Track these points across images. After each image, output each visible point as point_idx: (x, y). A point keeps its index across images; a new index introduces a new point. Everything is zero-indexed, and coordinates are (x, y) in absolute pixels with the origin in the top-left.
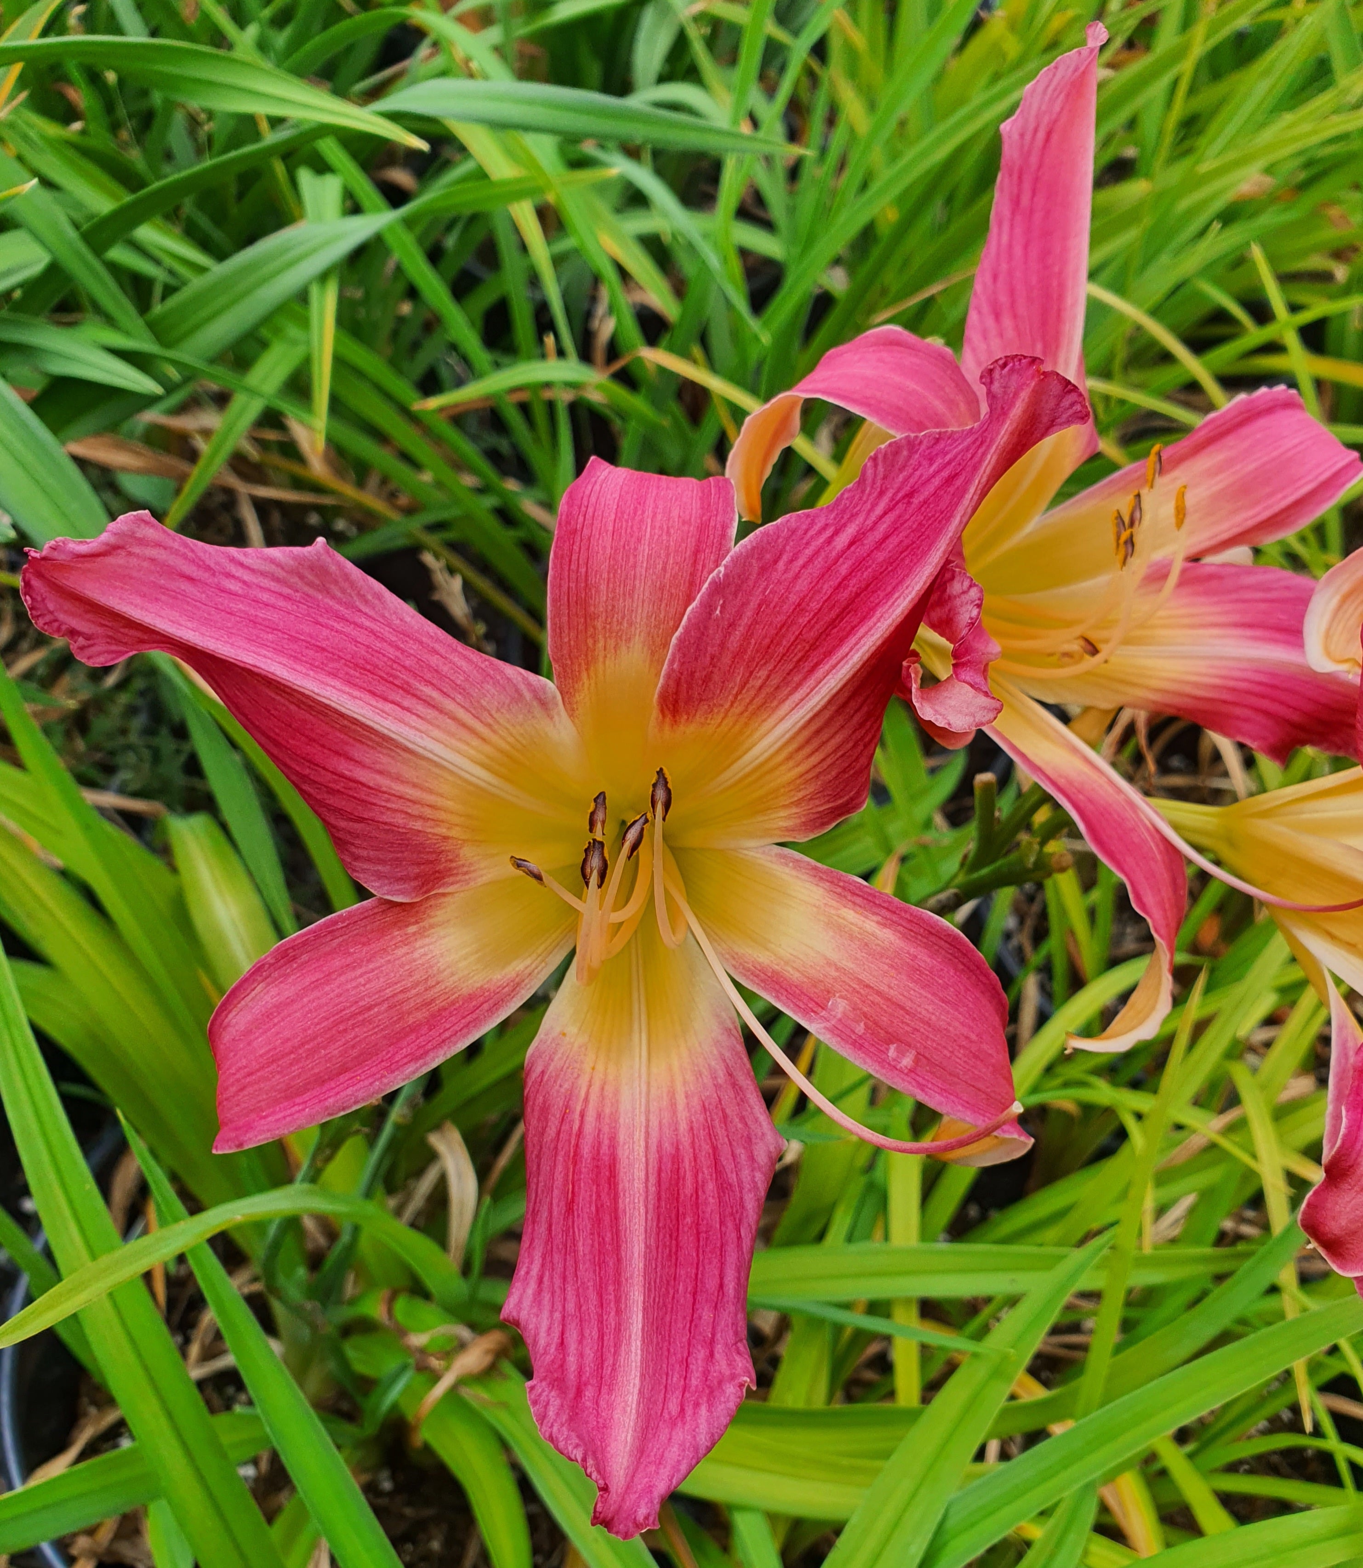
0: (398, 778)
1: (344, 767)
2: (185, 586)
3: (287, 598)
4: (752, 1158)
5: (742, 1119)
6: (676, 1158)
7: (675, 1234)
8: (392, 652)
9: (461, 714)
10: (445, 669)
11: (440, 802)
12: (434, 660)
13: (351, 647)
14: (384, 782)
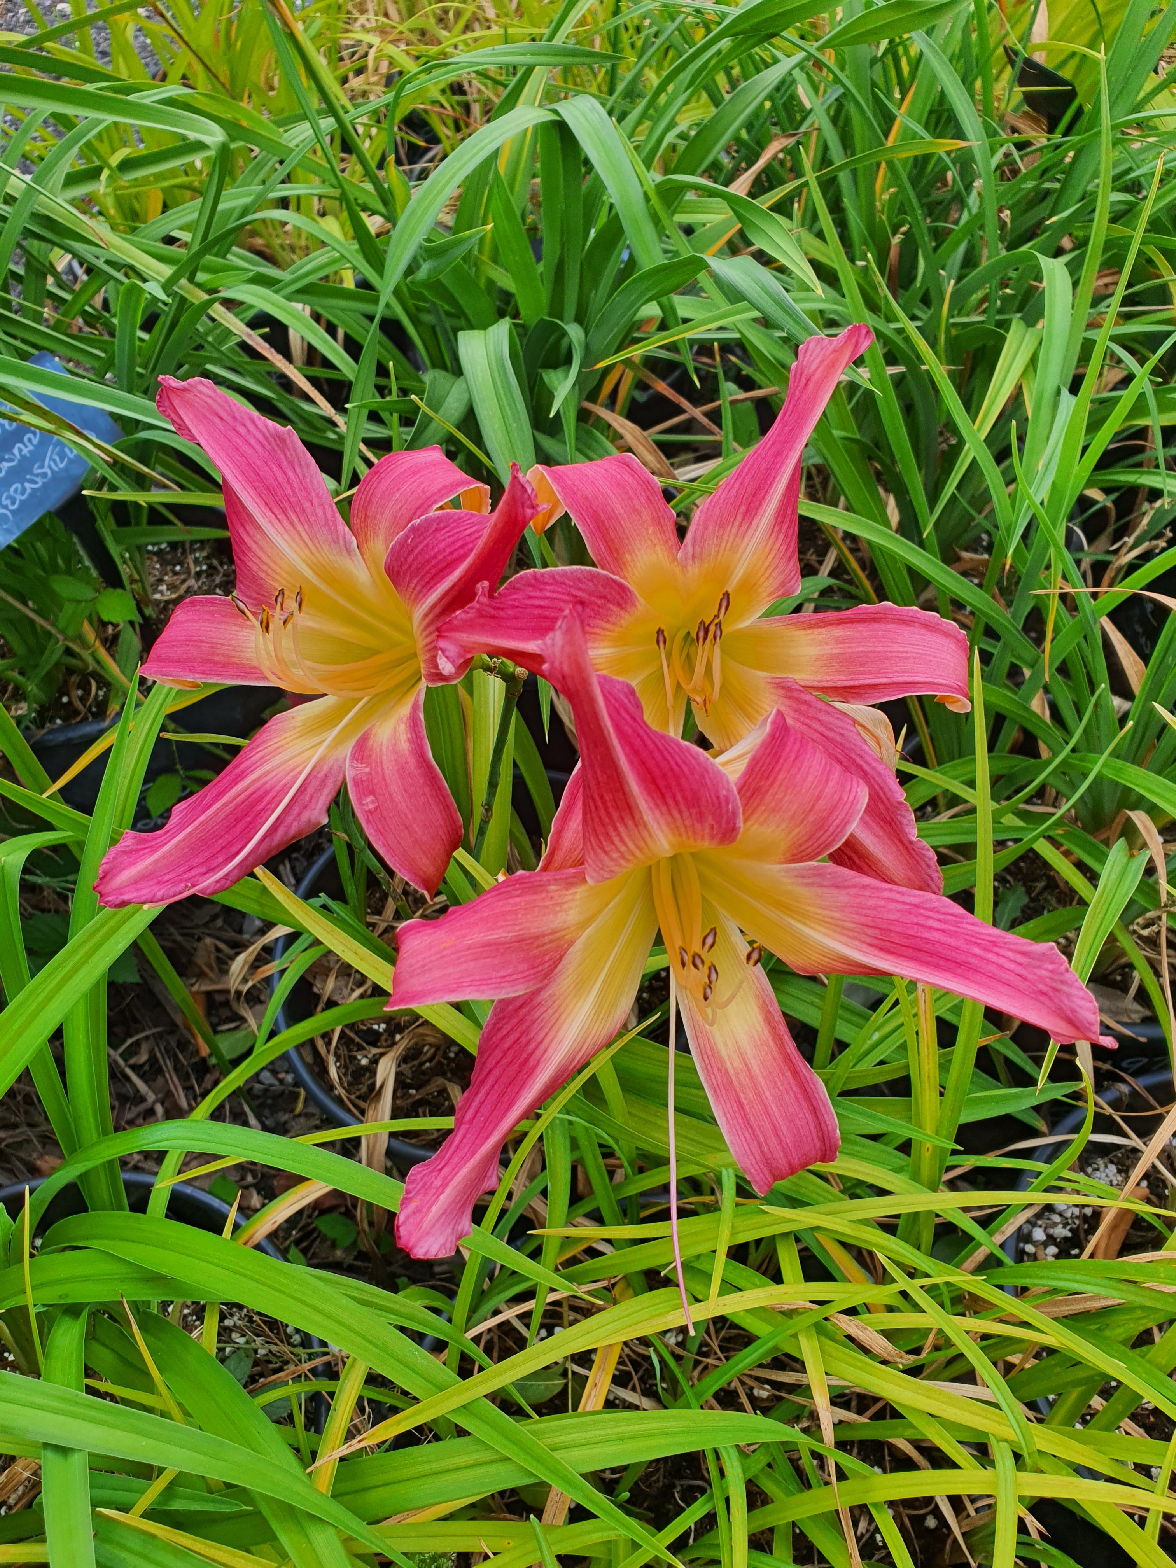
0: (261, 548)
1: (241, 531)
2: (217, 420)
3: (263, 446)
4: (299, 815)
5: (311, 798)
6: (267, 792)
7: (237, 820)
8: (288, 491)
9: (304, 534)
10: (308, 511)
11: (278, 570)
12: (307, 505)
13: (272, 480)
14: (254, 546)
